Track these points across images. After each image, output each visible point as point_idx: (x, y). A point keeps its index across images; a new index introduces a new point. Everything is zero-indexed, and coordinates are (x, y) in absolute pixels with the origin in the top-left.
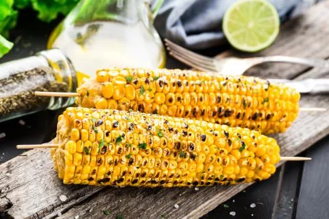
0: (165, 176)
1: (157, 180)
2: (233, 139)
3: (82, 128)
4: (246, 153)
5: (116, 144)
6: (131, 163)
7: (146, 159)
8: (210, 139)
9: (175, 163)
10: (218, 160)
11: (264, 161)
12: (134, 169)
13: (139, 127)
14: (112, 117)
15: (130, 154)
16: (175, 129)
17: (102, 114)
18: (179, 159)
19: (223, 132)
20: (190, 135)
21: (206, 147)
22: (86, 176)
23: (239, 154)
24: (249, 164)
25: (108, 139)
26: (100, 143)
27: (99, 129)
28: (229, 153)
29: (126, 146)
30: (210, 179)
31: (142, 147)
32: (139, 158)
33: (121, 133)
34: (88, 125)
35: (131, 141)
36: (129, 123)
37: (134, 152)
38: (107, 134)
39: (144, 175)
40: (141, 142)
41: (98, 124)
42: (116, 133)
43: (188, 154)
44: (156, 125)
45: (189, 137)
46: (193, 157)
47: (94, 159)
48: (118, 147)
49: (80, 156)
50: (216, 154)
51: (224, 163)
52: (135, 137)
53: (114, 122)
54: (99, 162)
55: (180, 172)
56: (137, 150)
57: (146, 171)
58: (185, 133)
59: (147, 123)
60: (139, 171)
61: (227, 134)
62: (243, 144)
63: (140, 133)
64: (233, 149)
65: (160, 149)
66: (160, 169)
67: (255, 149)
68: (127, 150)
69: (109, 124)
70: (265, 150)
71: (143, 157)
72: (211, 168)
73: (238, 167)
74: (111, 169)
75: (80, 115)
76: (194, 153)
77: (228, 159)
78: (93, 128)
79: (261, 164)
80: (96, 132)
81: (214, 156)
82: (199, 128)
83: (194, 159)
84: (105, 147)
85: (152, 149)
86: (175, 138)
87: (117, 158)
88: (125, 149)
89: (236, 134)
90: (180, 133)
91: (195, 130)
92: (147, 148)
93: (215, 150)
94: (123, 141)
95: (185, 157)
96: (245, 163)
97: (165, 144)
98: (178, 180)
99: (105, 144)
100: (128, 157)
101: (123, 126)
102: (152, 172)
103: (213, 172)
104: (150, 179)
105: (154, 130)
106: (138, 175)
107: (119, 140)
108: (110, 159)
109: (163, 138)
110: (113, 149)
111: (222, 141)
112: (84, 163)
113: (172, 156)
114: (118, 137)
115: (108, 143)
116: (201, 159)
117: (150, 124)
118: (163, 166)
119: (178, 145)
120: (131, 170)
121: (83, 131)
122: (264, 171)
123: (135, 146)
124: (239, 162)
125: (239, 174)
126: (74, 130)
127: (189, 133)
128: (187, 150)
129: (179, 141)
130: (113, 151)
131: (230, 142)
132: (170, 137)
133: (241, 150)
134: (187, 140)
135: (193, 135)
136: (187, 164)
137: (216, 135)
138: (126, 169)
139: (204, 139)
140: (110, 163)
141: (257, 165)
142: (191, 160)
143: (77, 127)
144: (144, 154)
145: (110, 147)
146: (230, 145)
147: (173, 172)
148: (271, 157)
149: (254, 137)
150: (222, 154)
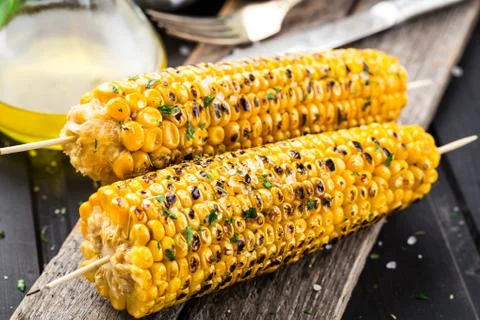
0: (292, 248)
1: (279, 258)
2: (369, 150)
3: (148, 220)
4: (397, 166)
5: (209, 226)
6: (241, 248)
7: (260, 232)
8: (339, 163)
9: (302, 222)
10: (363, 193)
11: (425, 168)
12: (247, 256)
13: (232, 183)
14: (182, 182)
15: (236, 235)
16: (284, 167)
17: (165, 182)
18: (308, 213)
19: (351, 144)
20: (309, 167)
21: (340, 179)
22: (173, 296)
23: (386, 170)
24: (406, 182)
25: (196, 223)
26: (185, 234)
27: (174, 211)
28: (374, 175)
29: (226, 223)
30: (355, 226)
31: (249, 215)
32: (250, 234)
33: (211, 204)
34: (155, 209)
35: (229, 213)
36: (214, 183)
37: (240, 229)
38: (192, 215)
39: (262, 259)
40: (246, 209)
41: (170, 201)
42: (203, 208)
43: (319, 201)
44: (254, 170)
45: (311, 173)
46: (326, 202)
47: (184, 263)
48: (214, 232)
49: (161, 268)
50: (355, 184)
51: (371, 195)
52: (234, 203)
53: (190, 189)
54: (194, 265)
55: (312, 234)
56: (244, 223)
57: (264, 251)
58: (301, 166)
59: (240, 172)
60: (254, 256)
61: (357, 145)
62: (389, 154)
63: (236, 194)
64: (376, 167)
65: (277, 209)
66: (284, 240)
67: (405, 154)
68: (229, 229)
69: (184, 195)
70: (418, 149)
71: (255, 232)
72: (355, 208)
73: (390, 192)
74: (212, 269)
75: (133, 197)
76: (326, 195)
77: (375, 187)
78: (166, 214)
79: (420, 173)
80: (173, 218)
81: (355, 189)
82: (313, 150)
83: (329, 206)
84: (196, 238)
85: (264, 213)
86: (290, 182)
87: (217, 248)
88: (225, 228)
89: (369, 140)
90: (295, 170)
91: (313, 157)
92: (259, 214)
93: (352, 178)
94: (220, 217)
95: (316, 207)
96: (399, 182)
97: (280, 198)
98: (309, 246)
99: (194, 232)
100: (234, 240)
101: (206, 191)
102: (273, 249)
103: (358, 215)
104: (269, 262)
105: (255, 180)
106: (252, 263)
107: (212, 217)
108: (207, 254)
109: (274, 189)
110: (208, 235)
111: (358, 160)
112: (170, 276)
113: (297, 213)
114: (209, 213)
115: (199, 230)
116: (338, 199)
117: (245, 173)
118: (289, 236)
119: (301, 192)
120: (242, 259)
121: (152, 223)
122: (427, 183)
123: (238, 219)
124: (391, 185)
125: (394, 201)
126: (137, 226)
127: (306, 165)
128: (316, 195)
129: (299, 184)
130: (209, 240)
131: (369, 157)
132: (284, 183)
133: (388, 162)
134: (308, 178)
135: (313, 167)
136: (319, 217)
137: (345, 153)
138: (234, 260)
139: (330, 165)
140: (211, 261)
141: (416, 179)
142: (326, 208)
143: (139, 220)
144: (255, 226)
145: (203, 233)
146: (371, 163)
147: (302, 238)
148: (429, 157)
149: (395, 135)
150: (366, 181)
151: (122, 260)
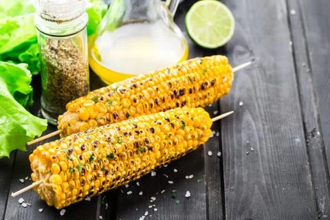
0: (134, 172)
1: (129, 177)
2: (173, 122)
3: (59, 161)
4: (187, 129)
5: (90, 163)
6: (106, 173)
7: (116, 165)
8: (157, 129)
9: (139, 159)
10: (170, 143)
11: (203, 129)
12: (110, 177)
13: (102, 142)
14: (77, 142)
15: (104, 167)
16: (128, 132)
17: (68, 142)
18: (141, 155)
19: (164, 119)
20: (141, 132)
21: (157, 137)
22: (75, 197)
23: (182, 131)
24: (193, 137)
25: (83, 162)
26: (78, 167)
27: (72, 156)
28: (175, 134)
29: (99, 162)
30: (167, 160)
31: (111, 157)
32: (111, 166)
33: (91, 152)
34: (63, 157)
35: (100, 156)
36: (93, 142)
37: (106, 164)
38: (81, 158)
39: (118, 178)
40: (109, 154)
41: (70, 152)
42: (86, 155)
43: (146, 148)
44: (113, 135)
45: (142, 134)
46: (150, 149)
47: (78, 182)
48: (93, 166)
49: (66, 185)
50: (166, 139)
51: (175, 144)
52: (103, 152)
53: (80, 145)
54: (83, 182)
55: (144, 164)
56: (108, 161)
57: (119, 174)
58: (137, 132)
59: (105, 136)
60: (114, 177)
61: (168, 120)
62: (183, 123)
63: (104, 147)
64: (177, 130)
65: (124, 153)
66: (130, 168)
67: (193, 122)
68: (100, 164)
69: (78, 149)
70: (199, 120)
71: (114, 165)
72: (166, 151)
73: (185, 142)
74: (93, 184)
75: (52, 150)
76: (150, 145)
77: (176, 140)
78: (68, 158)
79: (201, 132)
80: (71, 160)
81: (166, 141)
82: (145, 123)
83: (152, 150)
84: (83, 169)
85: (118, 155)
86: (132, 139)
87: (95, 173)
88: (98, 164)
89: (174, 116)
90: (134, 134)
91: (144, 126)
92: (115, 156)
93: (164, 136)
94: (95, 158)
95: (145, 151)
96: (189, 137)
97: (126, 148)
98: (144, 171)
99: (82, 167)
100: (102, 170)
101: (88, 146)
102: (124, 173)
103: (169, 153)
104: (123, 179)
105: (113, 139)
106: (114, 180)
107: (91, 159)
108: (90, 177)
109: (123, 143)
110: (89, 168)
111: (167, 127)
112: (71, 188)
113: (135, 155)
114: (89, 157)
115: (85, 165)
116: (157, 147)
117: (108, 136)
118: (131, 166)
119: (137, 145)
120: (108, 179)
121: (61, 163)
122: (205, 136)
123: (104, 159)
124: (185, 139)
125: (188, 147)
126: (54, 165)
127: (139, 131)
128: (145, 145)
129: (135, 140)
130: (90, 170)
131: (173, 125)
132: (128, 140)
133: (183, 128)
134: (141, 137)
135: (143, 132)
136: (147, 156)
137: (160, 124)
138: (104, 179)
139: (153, 130)
140: (91, 180)
141: (199, 135)
142: (150, 152)
143: (55, 162)
144: (114, 162)
145: (87, 167)
146: (174, 127)
147: (139, 167)
148: (206, 124)
149: (188, 113)
150: (171, 137)
151: (48, 181)
